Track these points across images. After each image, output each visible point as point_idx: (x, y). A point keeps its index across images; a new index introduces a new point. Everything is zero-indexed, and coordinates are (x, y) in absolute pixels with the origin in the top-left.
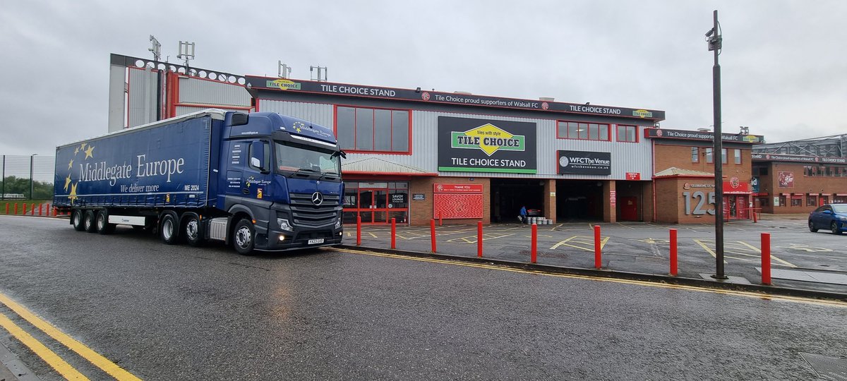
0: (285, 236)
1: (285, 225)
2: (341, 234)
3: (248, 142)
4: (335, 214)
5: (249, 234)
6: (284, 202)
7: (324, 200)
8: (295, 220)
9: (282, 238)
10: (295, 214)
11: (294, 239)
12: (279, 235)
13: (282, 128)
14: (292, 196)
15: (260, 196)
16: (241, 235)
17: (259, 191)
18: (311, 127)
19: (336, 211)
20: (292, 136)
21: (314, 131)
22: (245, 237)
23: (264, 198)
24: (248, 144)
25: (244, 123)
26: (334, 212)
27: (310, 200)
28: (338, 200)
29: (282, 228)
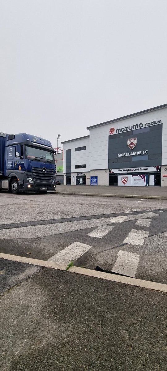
0: (31, 185)
1: (31, 181)
2: (55, 186)
3: (15, 146)
4: (52, 178)
5: (17, 186)
6: (30, 171)
7: (47, 171)
8: (35, 179)
9: (29, 186)
10: (35, 177)
11: (34, 187)
12: (28, 185)
13: (28, 139)
14: (33, 168)
15: (20, 169)
16: (14, 186)
17: (20, 167)
18: (41, 140)
19: (52, 176)
20: (32, 143)
21: (42, 141)
22: (15, 187)
23: (21, 170)
24: (15, 147)
25: (12, 138)
26: (51, 176)
27: (41, 171)
28: (53, 172)
29: (29, 182)
